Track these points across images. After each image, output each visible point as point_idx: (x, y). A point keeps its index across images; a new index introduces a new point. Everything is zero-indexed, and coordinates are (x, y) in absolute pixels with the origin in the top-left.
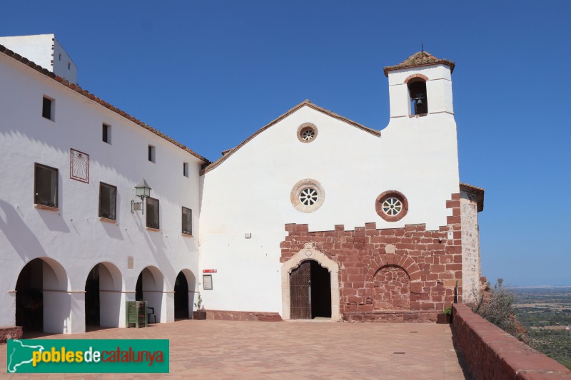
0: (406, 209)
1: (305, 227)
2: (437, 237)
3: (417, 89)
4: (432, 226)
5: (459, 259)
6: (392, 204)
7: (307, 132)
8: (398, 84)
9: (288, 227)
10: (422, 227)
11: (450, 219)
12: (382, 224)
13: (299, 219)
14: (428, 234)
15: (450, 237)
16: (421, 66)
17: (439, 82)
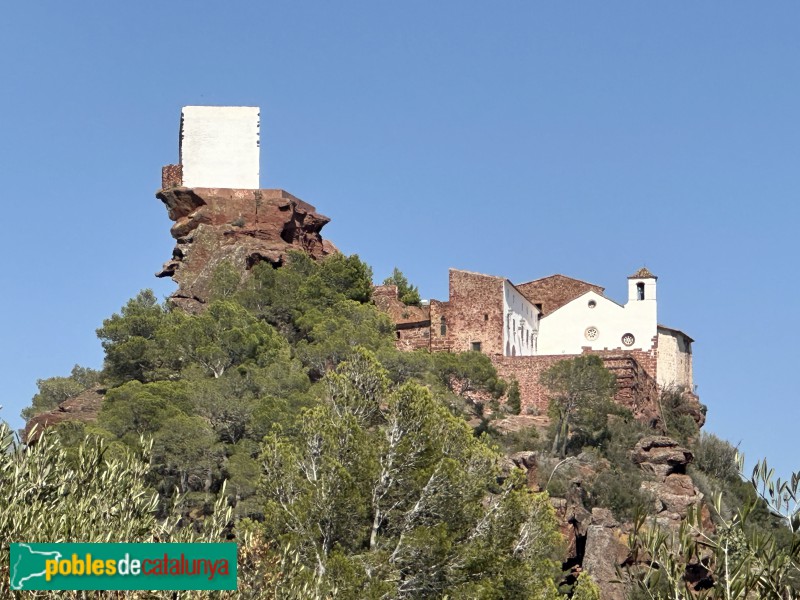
0: (633, 342)
1: (590, 348)
2: (647, 355)
3: (641, 286)
4: (645, 350)
5: (655, 364)
6: (628, 339)
7: (592, 303)
8: (633, 284)
9: (583, 348)
10: (640, 350)
11: (653, 347)
12: (624, 348)
13: (588, 344)
14: (643, 353)
15: (652, 354)
16: (642, 278)
17: (650, 285)
